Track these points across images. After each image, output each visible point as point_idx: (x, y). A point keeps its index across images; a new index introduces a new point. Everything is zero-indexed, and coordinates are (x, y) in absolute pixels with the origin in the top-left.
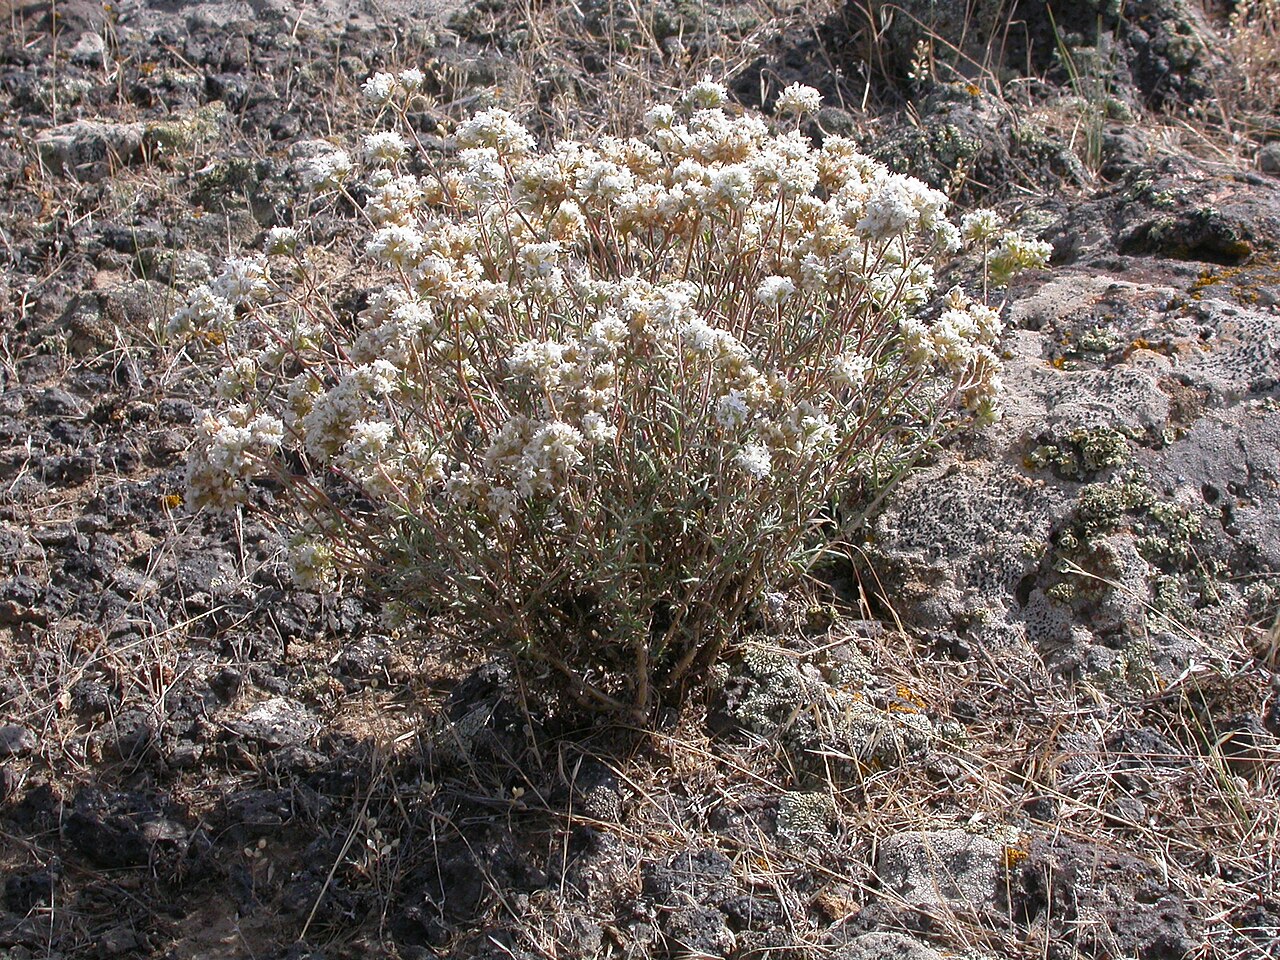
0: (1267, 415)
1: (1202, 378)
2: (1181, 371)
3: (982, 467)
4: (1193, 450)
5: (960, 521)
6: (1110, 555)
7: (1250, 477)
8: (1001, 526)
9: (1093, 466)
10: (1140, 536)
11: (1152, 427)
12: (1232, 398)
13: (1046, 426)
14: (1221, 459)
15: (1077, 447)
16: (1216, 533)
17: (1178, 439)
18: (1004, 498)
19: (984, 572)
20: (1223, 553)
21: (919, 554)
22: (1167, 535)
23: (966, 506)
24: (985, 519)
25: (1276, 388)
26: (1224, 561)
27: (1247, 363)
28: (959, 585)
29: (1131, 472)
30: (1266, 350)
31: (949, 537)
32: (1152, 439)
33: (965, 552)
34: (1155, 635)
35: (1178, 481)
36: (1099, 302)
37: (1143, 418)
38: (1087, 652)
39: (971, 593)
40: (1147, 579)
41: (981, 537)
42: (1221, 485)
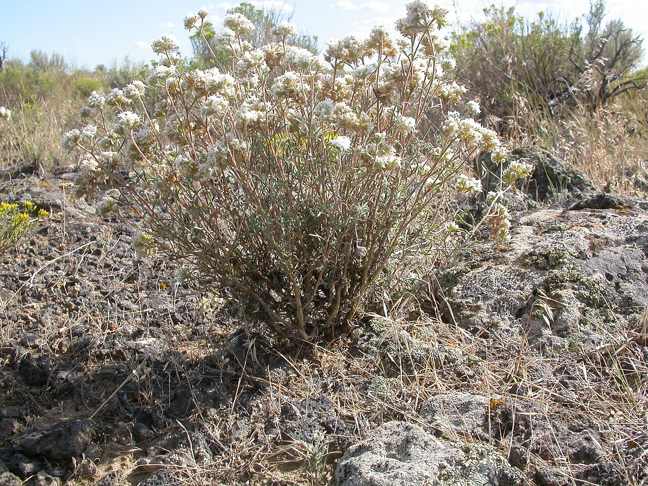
0: (634, 249)
1: (604, 235)
2: (595, 233)
3: (503, 267)
4: (601, 260)
5: (490, 286)
6: (561, 296)
7: (628, 271)
8: (509, 287)
9: (554, 263)
10: (576, 290)
11: (581, 252)
12: (618, 243)
13: (532, 250)
14: (614, 264)
15: (546, 257)
16: (612, 291)
17: (593, 256)
18: (511, 277)
19: (500, 306)
20: (616, 301)
21: (470, 300)
22: (589, 291)
23: (494, 280)
24: (502, 285)
25: (637, 240)
26: (616, 304)
27: (624, 231)
28: (488, 312)
29: (572, 266)
30: (632, 226)
31: (485, 292)
32: (582, 256)
33: (492, 298)
34: (583, 332)
35: (594, 271)
36: (558, 217)
37: (577, 248)
38: (549, 339)
39: (494, 315)
40: (579, 309)
41: (499, 292)
42: (614, 274)
